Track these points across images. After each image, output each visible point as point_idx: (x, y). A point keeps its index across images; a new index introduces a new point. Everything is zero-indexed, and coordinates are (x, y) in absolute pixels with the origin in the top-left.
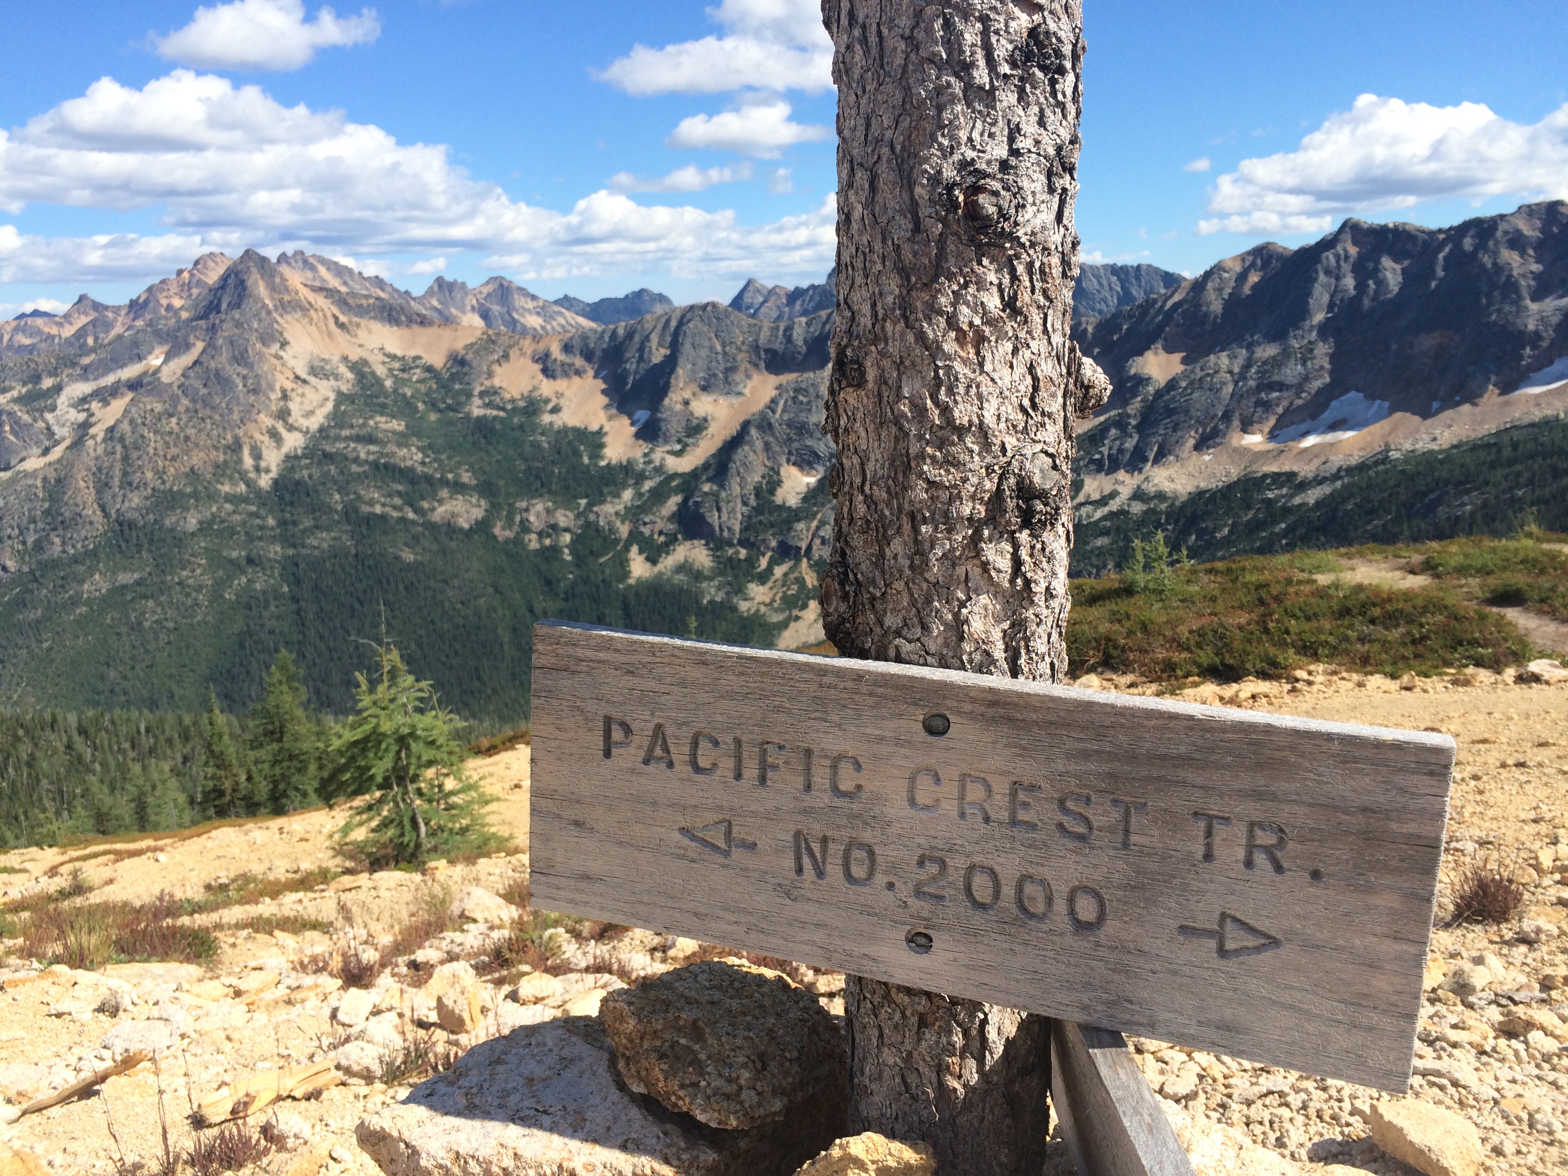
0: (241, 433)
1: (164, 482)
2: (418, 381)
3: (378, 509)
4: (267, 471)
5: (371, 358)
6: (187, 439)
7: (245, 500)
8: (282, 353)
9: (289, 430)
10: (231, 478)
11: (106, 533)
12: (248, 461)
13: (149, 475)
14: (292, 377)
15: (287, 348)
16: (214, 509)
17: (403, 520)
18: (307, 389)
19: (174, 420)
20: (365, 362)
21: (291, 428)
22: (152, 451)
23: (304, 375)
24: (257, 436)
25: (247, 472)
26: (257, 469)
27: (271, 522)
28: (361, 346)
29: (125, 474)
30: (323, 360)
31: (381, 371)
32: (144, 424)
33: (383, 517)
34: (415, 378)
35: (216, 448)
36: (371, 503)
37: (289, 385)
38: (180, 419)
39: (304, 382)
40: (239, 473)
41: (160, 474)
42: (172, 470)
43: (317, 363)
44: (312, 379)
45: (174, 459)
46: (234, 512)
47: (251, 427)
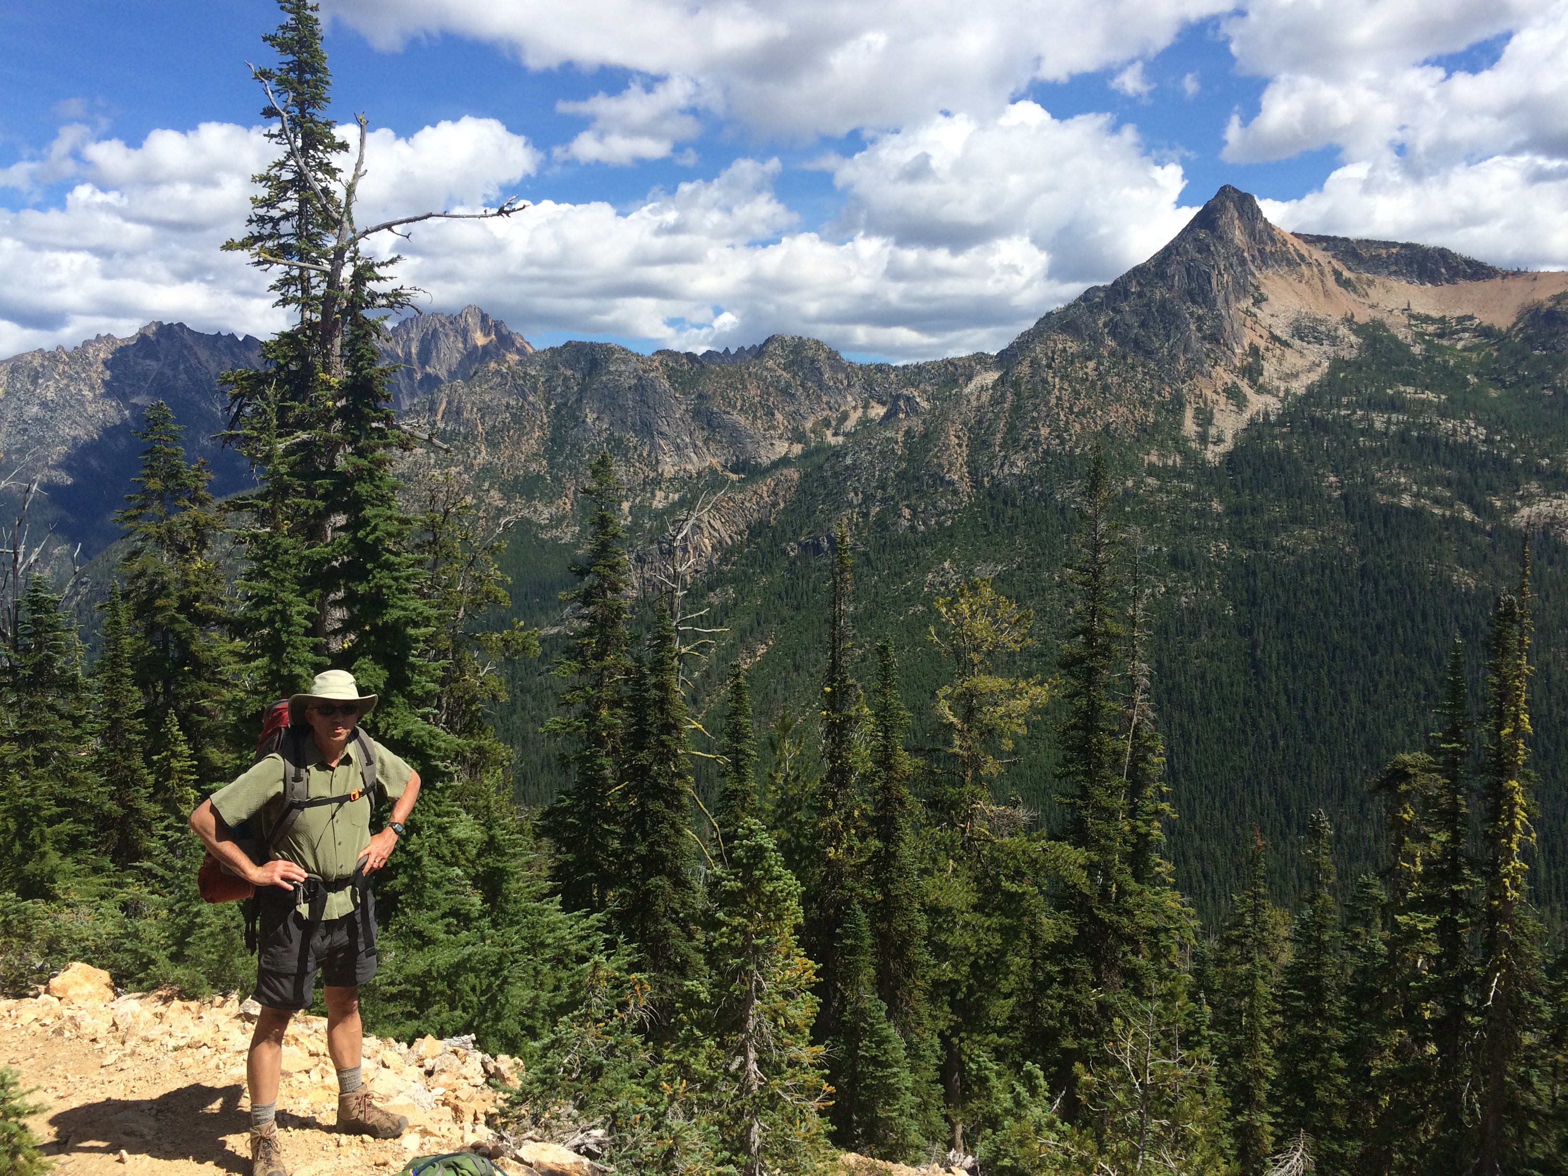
0: (1185, 388)
1: (1062, 443)
2: (1465, 349)
3: (1406, 501)
4: (1219, 441)
5: (1389, 321)
6: (1106, 388)
7: (1180, 475)
8: (1254, 310)
9: (1258, 392)
10: (1162, 446)
11: (972, 505)
12: (1190, 427)
13: (1044, 431)
14: (1266, 334)
15: (1263, 305)
16: (1130, 483)
17: (1455, 522)
18: (1288, 352)
19: (1091, 364)
20: (1379, 325)
21: (1261, 390)
22: (1053, 401)
23: (1285, 337)
24: (1209, 394)
25: (1186, 440)
26: (1203, 438)
27: (1216, 506)
28: (1372, 306)
29: (1011, 428)
30: (1315, 320)
31: (1403, 334)
32: (1049, 366)
33: (1416, 513)
34: (1460, 345)
35: (1144, 404)
36: (1395, 490)
37: (1261, 344)
38: (1100, 363)
39: (1286, 344)
40: (1175, 440)
41: (1059, 433)
42: (1078, 427)
43: (1306, 322)
44: (1297, 343)
45: (1082, 413)
46: (1160, 490)
47: (1201, 382)
